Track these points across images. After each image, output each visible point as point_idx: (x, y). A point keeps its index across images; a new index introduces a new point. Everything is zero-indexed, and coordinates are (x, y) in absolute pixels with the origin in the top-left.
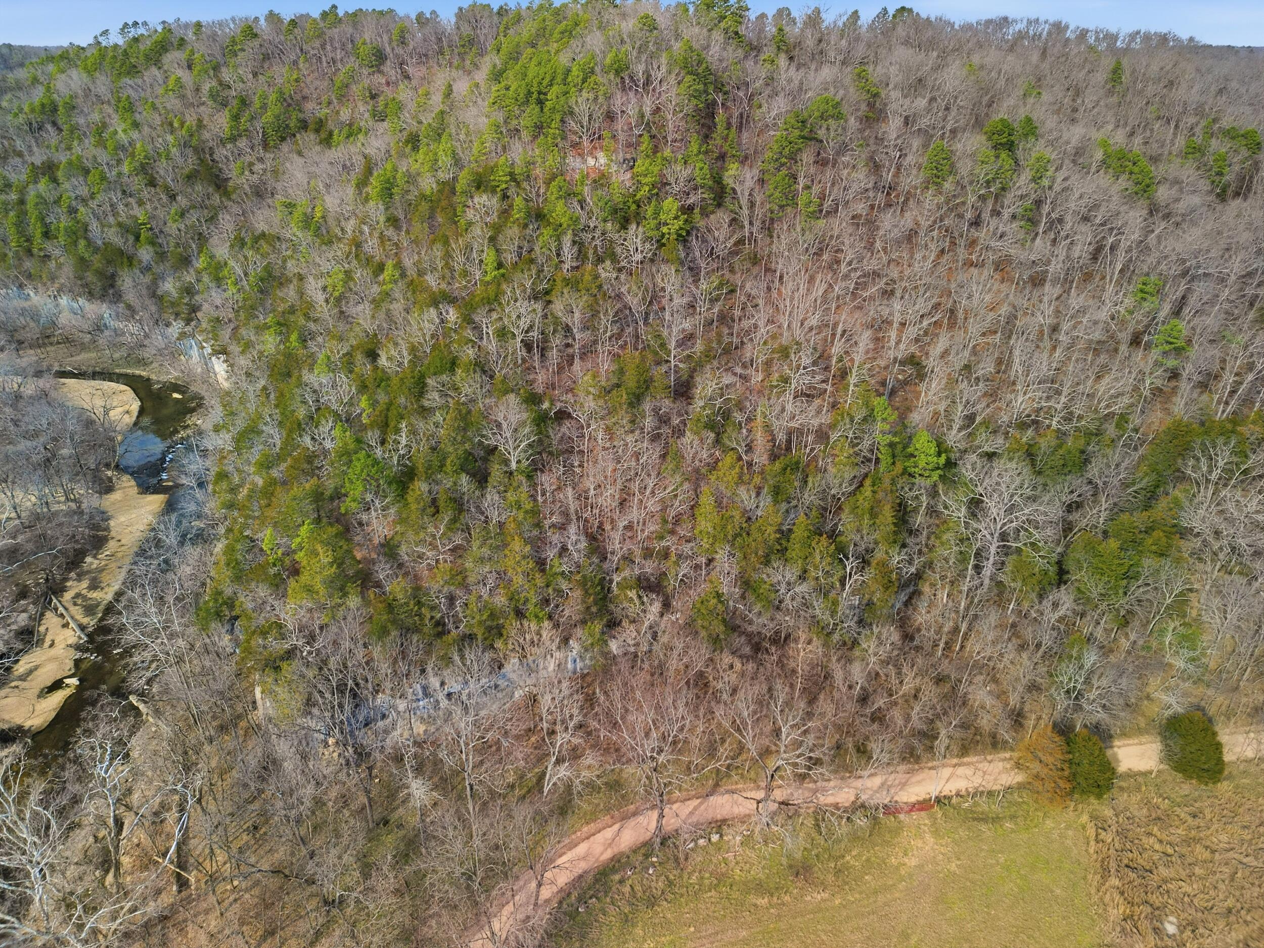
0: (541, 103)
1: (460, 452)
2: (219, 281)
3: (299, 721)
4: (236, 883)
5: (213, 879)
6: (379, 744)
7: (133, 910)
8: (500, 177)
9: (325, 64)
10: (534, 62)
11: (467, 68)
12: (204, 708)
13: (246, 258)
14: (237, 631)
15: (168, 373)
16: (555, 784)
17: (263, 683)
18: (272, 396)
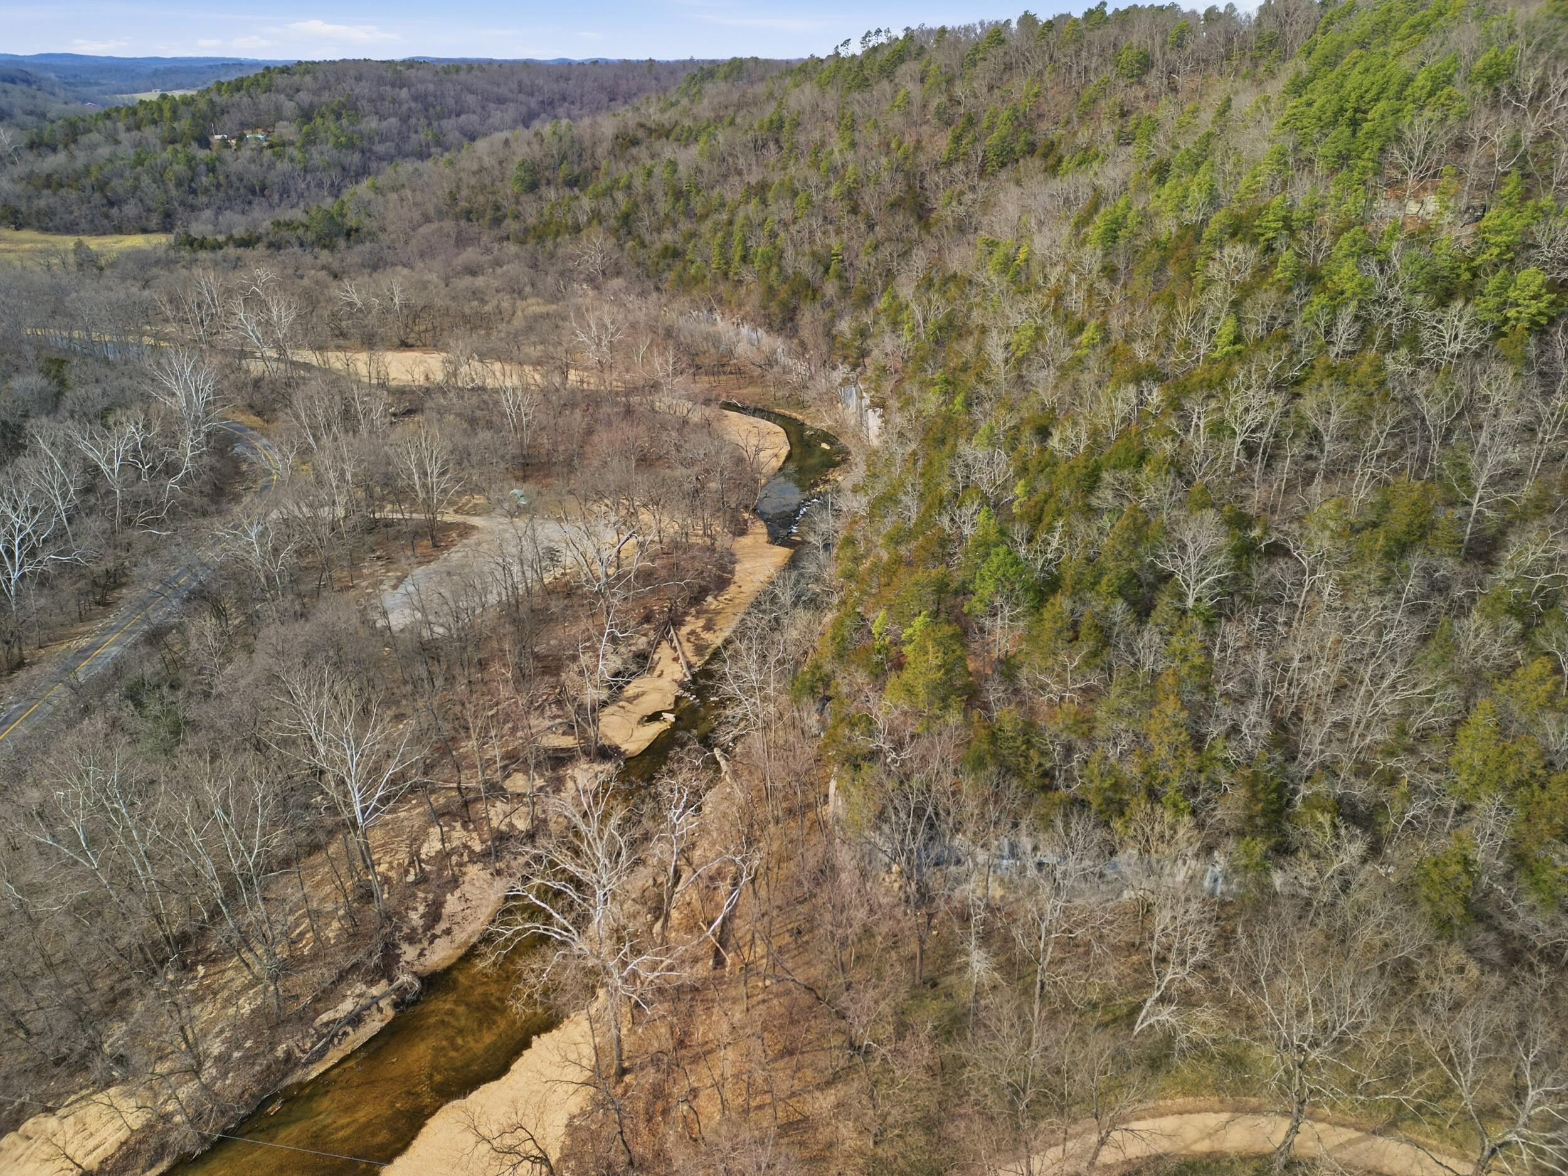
0: (1354, 124)
1: (1123, 571)
2: (895, 325)
3: (866, 833)
4: (768, 983)
5: (748, 968)
6: (946, 892)
7: (671, 968)
8: (1270, 222)
9: (1074, 75)
10: (1359, 68)
11: (1259, 76)
12: (779, 785)
13: (930, 301)
14: (826, 714)
15: (822, 421)
16: (1151, 1026)
17: (839, 778)
18: (920, 463)
